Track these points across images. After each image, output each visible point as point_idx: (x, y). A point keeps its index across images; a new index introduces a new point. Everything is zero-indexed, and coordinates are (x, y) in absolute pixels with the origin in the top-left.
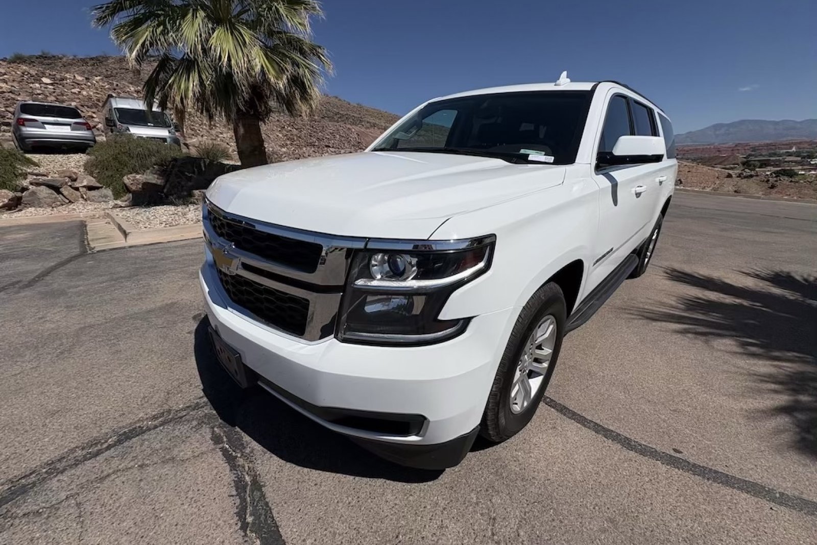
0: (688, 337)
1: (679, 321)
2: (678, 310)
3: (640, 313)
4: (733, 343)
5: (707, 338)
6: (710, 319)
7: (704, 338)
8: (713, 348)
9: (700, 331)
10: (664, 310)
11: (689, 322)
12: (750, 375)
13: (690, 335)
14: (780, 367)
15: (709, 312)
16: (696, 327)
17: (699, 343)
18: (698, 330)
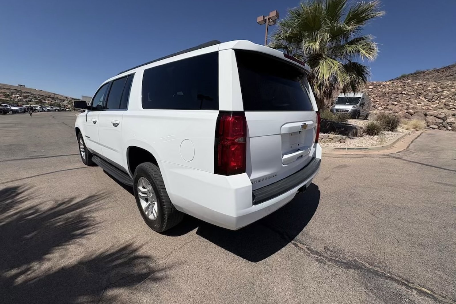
0: (66, 198)
1: (78, 204)
2: (85, 211)
3: (100, 196)
4: (42, 209)
5: (58, 204)
6: (62, 216)
7: (59, 202)
8: (52, 200)
9: (63, 205)
10: (92, 205)
11: (73, 207)
12: (33, 198)
13: (67, 200)
14: (17, 209)
15: (66, 223)
16: (66, 206)
17: (60, 199)
18: (65, 205)
